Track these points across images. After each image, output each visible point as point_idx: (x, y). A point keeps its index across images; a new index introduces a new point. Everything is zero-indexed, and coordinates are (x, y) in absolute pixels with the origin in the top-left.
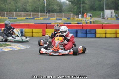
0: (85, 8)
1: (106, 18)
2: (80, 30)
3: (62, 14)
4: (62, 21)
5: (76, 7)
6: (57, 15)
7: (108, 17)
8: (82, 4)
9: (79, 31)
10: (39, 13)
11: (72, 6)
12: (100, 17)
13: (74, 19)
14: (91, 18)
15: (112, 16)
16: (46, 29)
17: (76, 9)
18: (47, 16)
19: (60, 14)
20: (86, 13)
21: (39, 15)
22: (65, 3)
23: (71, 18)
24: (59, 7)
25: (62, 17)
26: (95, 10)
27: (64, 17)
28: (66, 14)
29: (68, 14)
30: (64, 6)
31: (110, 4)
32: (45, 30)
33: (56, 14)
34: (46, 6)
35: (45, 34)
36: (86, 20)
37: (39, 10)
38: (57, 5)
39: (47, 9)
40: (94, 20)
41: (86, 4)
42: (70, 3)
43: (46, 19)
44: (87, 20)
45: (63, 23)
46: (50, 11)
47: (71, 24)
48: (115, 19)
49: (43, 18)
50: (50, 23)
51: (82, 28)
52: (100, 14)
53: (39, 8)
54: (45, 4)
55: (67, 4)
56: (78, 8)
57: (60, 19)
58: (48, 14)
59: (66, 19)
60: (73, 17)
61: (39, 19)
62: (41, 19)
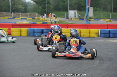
0: (49, 8)
1: (70, 18)
2: (46, 29)
3: (27, 13)
4: (27, 21)
5: (40, 7)
6: (22, 15)
7: (72, 17)
8: (47, 4)
9: (45, 31)
10: (4, 13)
11: (37, 6)
12: (64, 17)
13: (39, 18)
14: (56, 18)
15: (75, 16)
16: (12, 28)
17: (41, 9)
18: (12, 15)
19: (25, 13)
20: (50, 14)
21: (4, 15)
22: (30, 3)
23: (36, 18)
24: (24, 6)
25: (27, 17)
26: (59, 10)
27: (29, 17)
28: (31, 14)
29: (33, 14)
30: (29, 6)
31: (73, 4)
32: (11, 30)
33: (21, 13)
34: (11, 5)
35: (11, 33)
36: (50, 20)
37: (4, 9)
38: (22, 4)
39: (12, 8)
40: (59, 20)
41: (50, 4)
42: (35, 3)
43: (11, 18)
44: (52, 20)
45: (28, 23)
46: (15, 10)
47: (36, 23)
48: (78, 19)
49: (8, 17)
50: (16, 22)
51: (48, 27)
52: (65, 14)
53: (3, 7)
54: (9, 3)
55: (31, 4)
56: (43, 8)
57: (25, 19)
58: (13, 14)
59: (31, 19)
60: (38, 17)
61: (4, 18)
62: (5, 19)
